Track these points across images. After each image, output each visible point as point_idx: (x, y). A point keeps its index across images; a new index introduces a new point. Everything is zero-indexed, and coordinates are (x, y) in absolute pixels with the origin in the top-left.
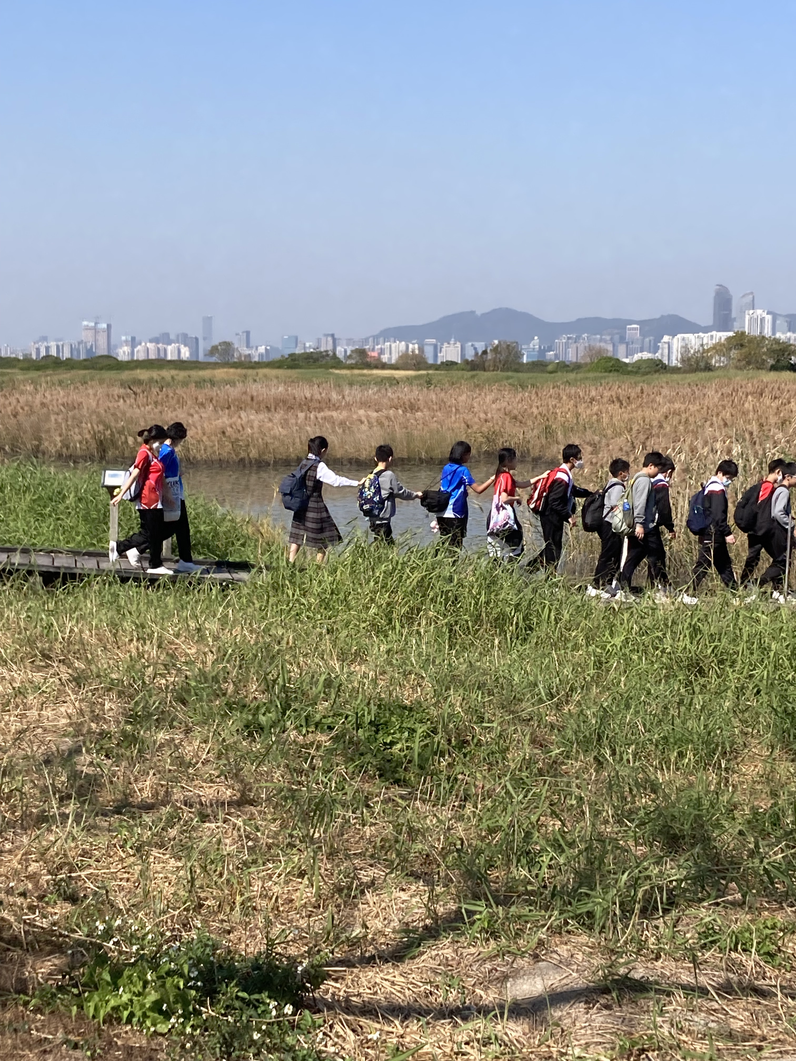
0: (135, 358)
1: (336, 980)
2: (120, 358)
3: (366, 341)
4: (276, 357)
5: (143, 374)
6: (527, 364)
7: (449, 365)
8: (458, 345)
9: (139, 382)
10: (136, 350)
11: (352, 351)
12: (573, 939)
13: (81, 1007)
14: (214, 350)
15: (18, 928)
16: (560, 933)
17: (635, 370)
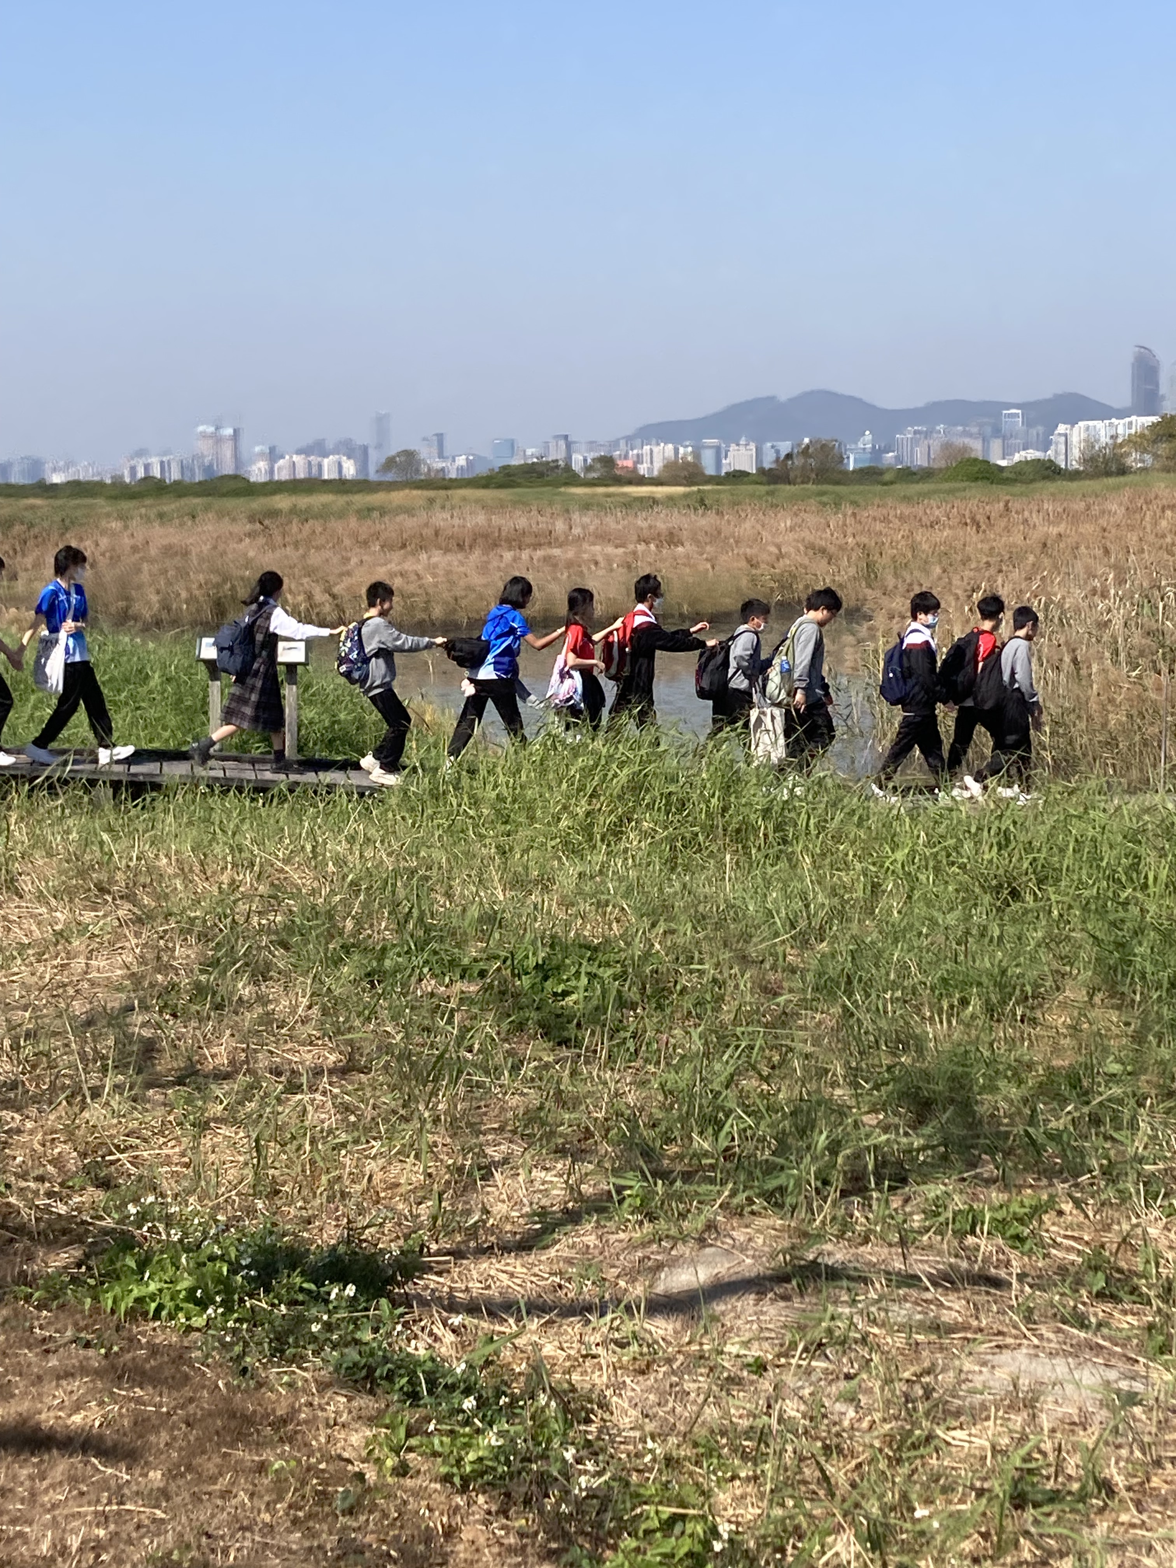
0: (276, 478)
1: (439, 1274)
2: (252, 479)
3: (615, 444)
4: (481, 470)
5: (282, 502)
6: (854, 472)
7: (738, 476)
8: (752, 446)
9: (274, 514)
10: (276, 466)
11: (593, 460)
12: (759, 1222)
13: (95, 1298)
14: (390, 464)
15: (27, 1215)
16: (741, 1215)
17: (1012, 476)
